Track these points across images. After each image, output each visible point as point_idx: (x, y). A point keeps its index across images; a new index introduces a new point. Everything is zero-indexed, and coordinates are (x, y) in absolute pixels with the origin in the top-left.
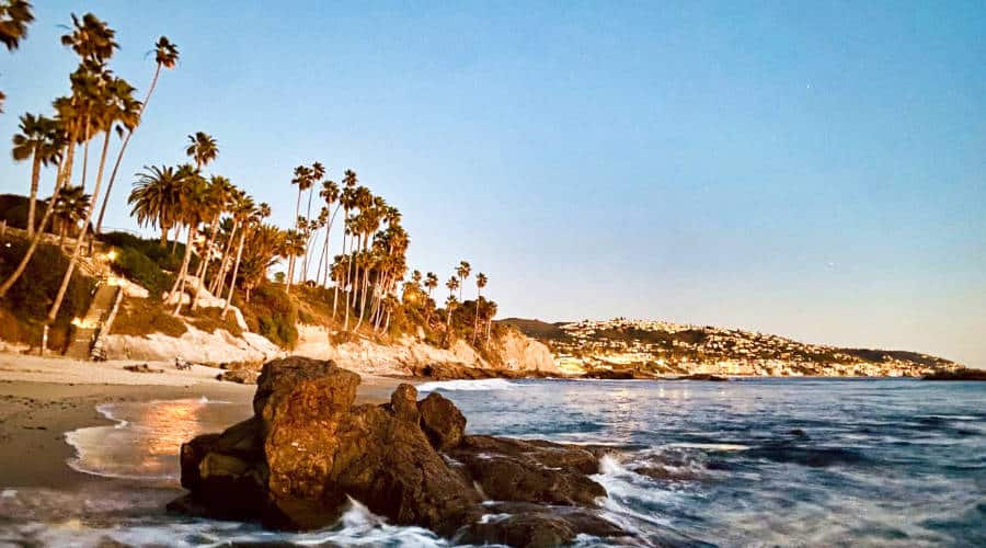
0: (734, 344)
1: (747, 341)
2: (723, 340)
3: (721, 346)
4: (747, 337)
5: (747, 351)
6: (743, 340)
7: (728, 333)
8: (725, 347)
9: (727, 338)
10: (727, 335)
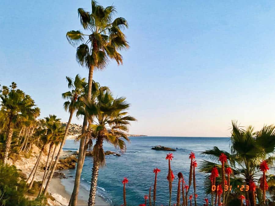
0: (74, 128)
1: (78, 127)
2: (71, 127)
3: (71, 128)
4: (78, 126)
5: (78, 130)
6: (77, 127)
7: (73, 125)
8: (72, 128)
9: (72, 126)
10: (72, 125)
